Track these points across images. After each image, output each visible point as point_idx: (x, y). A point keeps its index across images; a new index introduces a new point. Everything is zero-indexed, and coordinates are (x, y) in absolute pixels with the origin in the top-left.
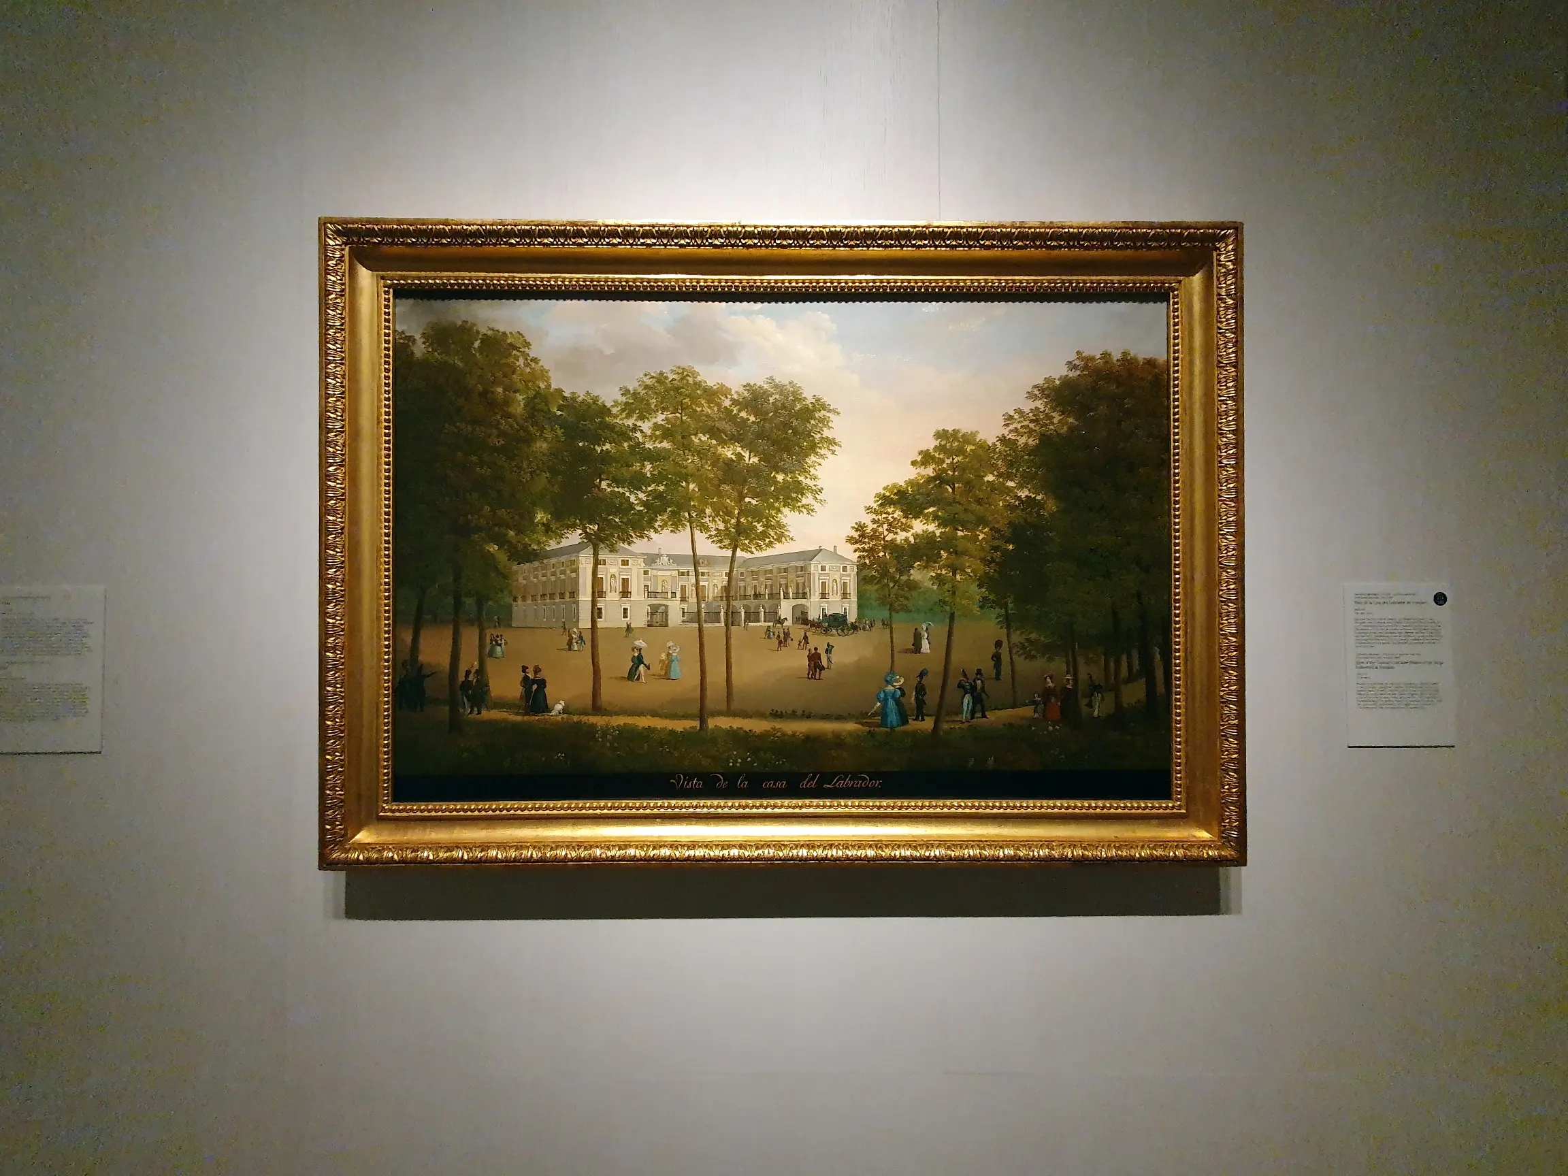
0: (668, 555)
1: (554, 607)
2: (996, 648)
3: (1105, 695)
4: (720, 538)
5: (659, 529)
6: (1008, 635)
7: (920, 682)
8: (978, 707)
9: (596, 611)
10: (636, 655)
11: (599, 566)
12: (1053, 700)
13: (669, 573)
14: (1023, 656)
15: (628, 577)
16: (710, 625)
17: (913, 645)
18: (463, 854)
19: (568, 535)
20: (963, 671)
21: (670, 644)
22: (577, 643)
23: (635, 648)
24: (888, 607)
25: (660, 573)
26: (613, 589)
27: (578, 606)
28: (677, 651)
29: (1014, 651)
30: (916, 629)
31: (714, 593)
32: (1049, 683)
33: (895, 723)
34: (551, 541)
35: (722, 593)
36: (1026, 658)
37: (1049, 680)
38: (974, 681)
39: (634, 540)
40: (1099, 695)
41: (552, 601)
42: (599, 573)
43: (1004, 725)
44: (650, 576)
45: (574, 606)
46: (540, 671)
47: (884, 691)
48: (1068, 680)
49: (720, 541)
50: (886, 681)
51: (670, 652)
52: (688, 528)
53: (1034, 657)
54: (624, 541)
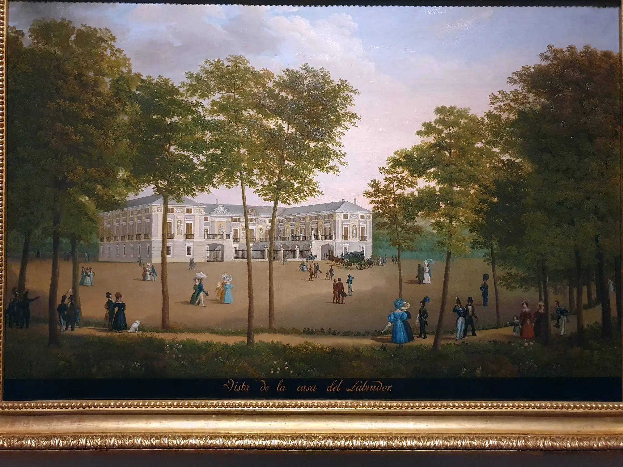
0: (223, 206)
1: (132, 245)
2: (484, 280)
3: (569, 317)
4: (264, 192)
5: (217, 185)
6: (494, 270)
7: (423, 307)
8: (470, 327)
9: (166, 249)
10: (197, 284)
11: (168, 213)
12: (528, 322)
13: (224, 219)
14: (505, 287)
15: (192, 222)
16: (256, 260)
17: (417, 277)
18: (59, 442)
19: (144, 189)
20: (458, 298)
21: (225, 275)
22: (150, 274)
23: (197, 278)
24: (397, 247)
25: (217, 219)
26: (179, 231)
27: (151, 245)
28: (230, 281)
29: (498, 282)
30: (420, 265)
31: (259, 235)
32: (525, 308)
33: (403, 339)
34: (130, 194)
35: (266, 236)
36: (507, 288)
37: (525, 306)
38: (467, 307)
39: (197, 193)
40: (565, 318)
41: (131, 241)
42: (168, 219)
43: (490, 342)
44: (209, 221)
45: (148, 245)
46: (121, 296)
47: (394, 314)
48: (540, 306)
49: (265, 195)
50: (396, 306)
51: (225, 281)
52: (240, 185)
53: (513, 288)
54: (188, 194)
